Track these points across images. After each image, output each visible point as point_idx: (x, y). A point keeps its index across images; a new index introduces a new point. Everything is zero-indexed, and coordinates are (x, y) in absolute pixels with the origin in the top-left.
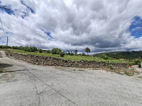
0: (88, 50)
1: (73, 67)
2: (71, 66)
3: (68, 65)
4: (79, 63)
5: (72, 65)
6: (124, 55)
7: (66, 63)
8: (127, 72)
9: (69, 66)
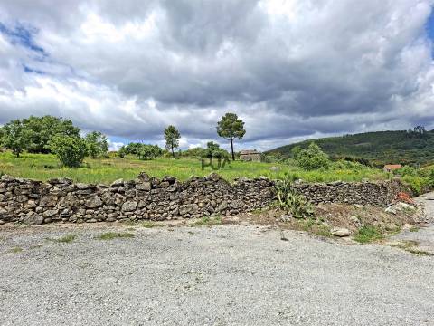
0: (231, 127)
1: (85, 220)
2: (67, 219)
3: (47, 213)
4: (122, 193)
5: (74, 209)
6: (405, 148)
7: (32, 203)
8: (375, 224)
9: (53, 219)
